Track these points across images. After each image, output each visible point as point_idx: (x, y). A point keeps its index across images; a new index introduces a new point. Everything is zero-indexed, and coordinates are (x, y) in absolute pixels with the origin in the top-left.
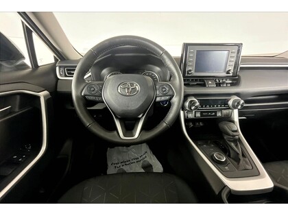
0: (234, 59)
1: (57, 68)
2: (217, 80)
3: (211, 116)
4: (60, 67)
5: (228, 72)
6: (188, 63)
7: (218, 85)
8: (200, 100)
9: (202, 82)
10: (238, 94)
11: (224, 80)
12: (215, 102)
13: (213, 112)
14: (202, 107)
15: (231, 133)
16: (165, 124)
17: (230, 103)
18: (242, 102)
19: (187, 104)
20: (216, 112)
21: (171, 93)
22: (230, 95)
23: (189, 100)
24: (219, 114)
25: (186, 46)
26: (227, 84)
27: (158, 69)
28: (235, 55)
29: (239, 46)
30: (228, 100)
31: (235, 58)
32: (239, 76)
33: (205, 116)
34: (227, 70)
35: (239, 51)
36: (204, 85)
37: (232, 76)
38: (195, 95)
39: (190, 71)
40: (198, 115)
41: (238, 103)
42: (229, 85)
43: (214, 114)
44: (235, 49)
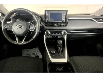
1: (1, 19)
3: (56, 37)
4: (2, 18)
7: (59, 26)
10: (66, 30)
13: (57, 36)
14: (51, 34)
15: (59, 44)
16: (32, 39)
17: (62, 33)
20: (58, 36)
22: (63, 30)
23: (46, 31)
24: (59, 37)
25: (46, 11)
26: (63, 25)
29: (66, 11)
31: (65, 16)
34: (62, 20)
36: (53, 26)
39: (48, 20)
40: (51, 37)
43: (57, 37)
44: (65, 12)
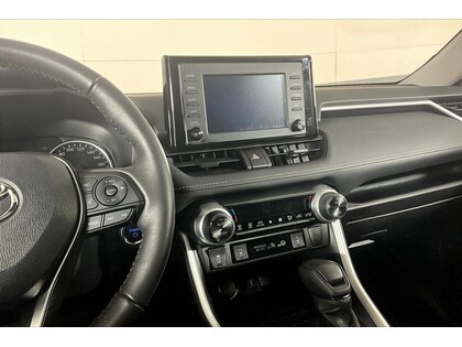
0: (300, 94)
2: (275, 149)
3: (277, 250)
5: (294, 127)
6: (187, 111)
7: (280, 161)
8: (235, 208)
9: (233, 158)
10: (328, 181)
11: (293, 148)
12: (277, 209)
13: (277, 239)
14: (245, 227)
15: (331, 290)
17: (315, 205)
18: (341, 199)
19: (200, 226)
20: (287, 238)
21: (133, 199)
22: (311, 184)
23: (205, 212)
24: (297, 242)
25: (173, 65)
26: (300, 156)
27: (99, 131)
28: (300, 83)
30: (309, 199)
31: (302, 90)
32: (322, 134)
33: (262, 253)
34: (291, 121)
35: (307, 75)
36: (240, 167)
37: (307, 136)
38: (220, 198)
39: (196, 129)
40: (242, 254)
41: (333, 203)
42: (306, 159)
43: (283, 243)
44: (297, 70)
